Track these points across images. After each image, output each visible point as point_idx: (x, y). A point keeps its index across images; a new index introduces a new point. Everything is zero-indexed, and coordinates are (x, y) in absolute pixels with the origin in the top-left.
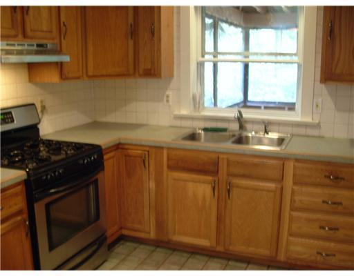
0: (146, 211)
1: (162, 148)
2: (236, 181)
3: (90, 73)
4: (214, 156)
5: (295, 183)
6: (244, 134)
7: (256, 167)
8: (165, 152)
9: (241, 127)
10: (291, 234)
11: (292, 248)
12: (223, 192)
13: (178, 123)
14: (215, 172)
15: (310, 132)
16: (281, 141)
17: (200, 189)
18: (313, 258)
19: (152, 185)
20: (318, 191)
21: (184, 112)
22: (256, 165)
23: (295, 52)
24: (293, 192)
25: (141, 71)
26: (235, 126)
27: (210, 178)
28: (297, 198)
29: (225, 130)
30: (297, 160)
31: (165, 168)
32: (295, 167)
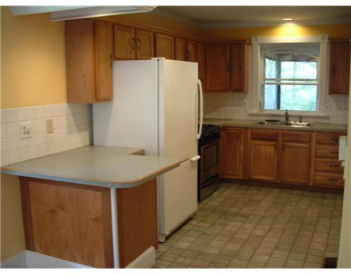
0: (238, 163)
1: (248, 128)
2: (286, 144)
3: (207, 89)
4: (276, 132)
5: (317, 143)
6: (289, 122)
7: (297, 136)
8: (250, 130)
9: (287, 119)
10: (316, 171)
11: (317, 178)
12: (281, 150)
13: (251, 118)
14: (276, 140)
15: (324, 121)
16: (308, 125)
17: (268, 149)
18: (327, 183)
19: (242, 148)
20: (328, 147)
21: (254, 112)
22: (297, 135)
23: (315, 78)
24: (316, 149)
25: (233, 89)
26: (283, 119)
27: (273, 143)
28: (318, 151)
29: (278, 121)
30: (318, 132)
31: (249, 139)
32: (317, 136)
